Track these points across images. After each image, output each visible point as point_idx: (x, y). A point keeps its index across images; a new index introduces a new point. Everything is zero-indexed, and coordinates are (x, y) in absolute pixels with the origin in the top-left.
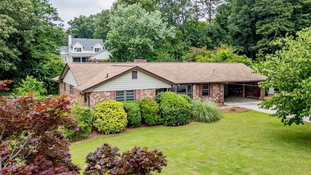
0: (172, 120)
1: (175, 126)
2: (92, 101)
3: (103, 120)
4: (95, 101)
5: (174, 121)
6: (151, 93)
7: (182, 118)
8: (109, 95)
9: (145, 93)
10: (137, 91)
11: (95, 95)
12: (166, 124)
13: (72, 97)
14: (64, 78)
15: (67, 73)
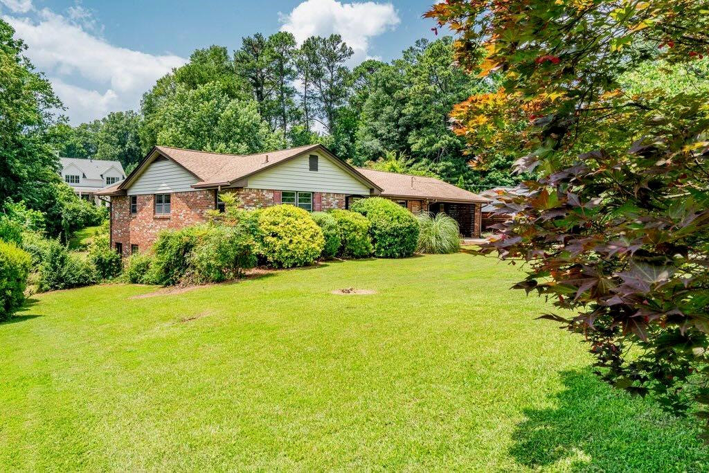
3: (280, 238)
6: (338, 201)
8: (271, 198)
9: (330, 201)
10: (317, 196)
11: (248, 195)
12: (381, 255)
13: (164, 219)
14: (131, 186)
15: (143, 172)
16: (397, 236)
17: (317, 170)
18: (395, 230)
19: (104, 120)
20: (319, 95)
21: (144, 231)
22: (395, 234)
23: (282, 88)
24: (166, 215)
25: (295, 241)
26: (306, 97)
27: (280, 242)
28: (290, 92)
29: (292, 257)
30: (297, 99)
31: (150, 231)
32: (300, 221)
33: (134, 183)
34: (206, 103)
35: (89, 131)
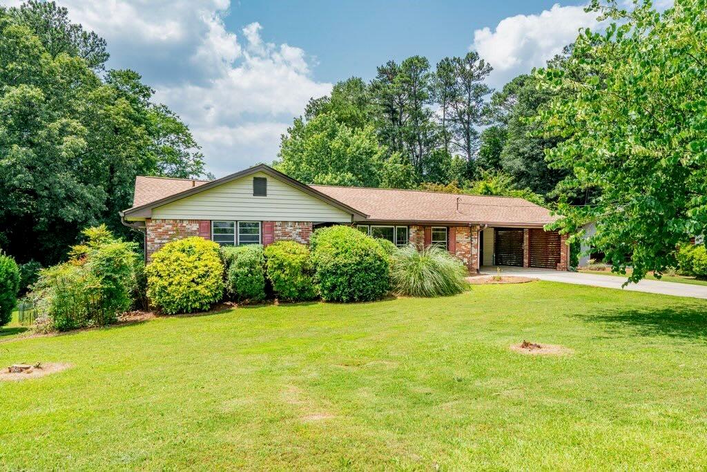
0: (339, 286)
1: (348, 302)
2: (152, 241)
4: (159, 241)
5: (344, 289)
6: (300, 230)
7: (363, 282)
8: (196, 229)
9: (286, 230)
10: (267, 226)
11: (161, 226)
17: (265, 194)
18: (337, 266)
26: (445, 120)
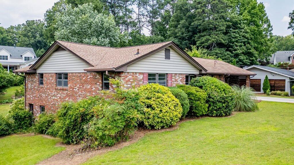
3: (153, 109)
8: (142, 78)
9: (176, 78)
10: (169, 76)
11: (127, 77)
12: (214, 115)
13: (63, 90)
14: (39, 67)
15: (48, 58)
16: (224, 103)
17: (169, 59)
19: (23, 25)
20: (147, 13)
21: (49, 97)
22: (223, 101)
23: (126, 9)
24: (65, 88)
25: (164, 111)
26: (139, 14)
27: (153, 112)
28: (130, 12)
29: (161, 122)
30: (134, 16)
31: (53, 98)
32: (165, 96)
33: (41, 65)
34: (83, 16)
35: (15, 30)
